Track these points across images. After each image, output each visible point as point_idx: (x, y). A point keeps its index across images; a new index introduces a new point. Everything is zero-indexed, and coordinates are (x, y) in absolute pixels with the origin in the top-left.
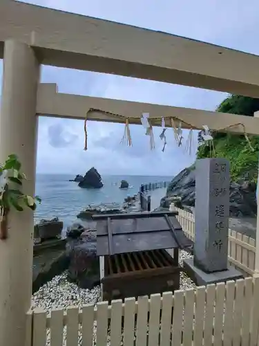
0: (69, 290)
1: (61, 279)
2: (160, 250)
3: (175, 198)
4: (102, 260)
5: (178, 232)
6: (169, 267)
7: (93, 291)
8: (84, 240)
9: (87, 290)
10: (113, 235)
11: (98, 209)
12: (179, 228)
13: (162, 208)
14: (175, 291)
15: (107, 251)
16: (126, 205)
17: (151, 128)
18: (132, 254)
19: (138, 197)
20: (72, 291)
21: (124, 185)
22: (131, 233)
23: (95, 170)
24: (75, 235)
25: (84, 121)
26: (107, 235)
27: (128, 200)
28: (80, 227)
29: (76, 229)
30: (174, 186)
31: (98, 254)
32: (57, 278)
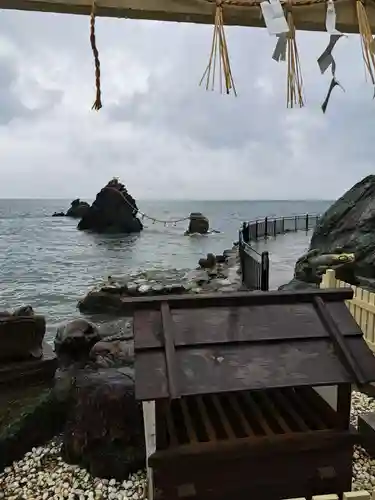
0: (66, 481)
1: (48, 456)
2: (299, 389)
3: (337, 256)
4: (149, 410)
5: (353, 343)
6: (324, 431)
7: (126, 484)
8: (101, 360)
9: (113, 482)
10: (178, 348)
11: (131, 286)
12: (353, 332)
13: (299, 282)
14: (347, 495)
15: (164, 388)
16: (204, 275)
17: (291, 35)
18: (224, 397)
19: (235, 255)
20: (76, 485)
21: (199, 226)
22: (225, 344)
23: (122, 187)
24: (77, 348)
25: (89, 18)
26: (162, 349)
27: (208, 263)
28: (90, 330)
29: (79, 334)
30: (333, 226)
31: (138, 397)
32: (37, 453)
